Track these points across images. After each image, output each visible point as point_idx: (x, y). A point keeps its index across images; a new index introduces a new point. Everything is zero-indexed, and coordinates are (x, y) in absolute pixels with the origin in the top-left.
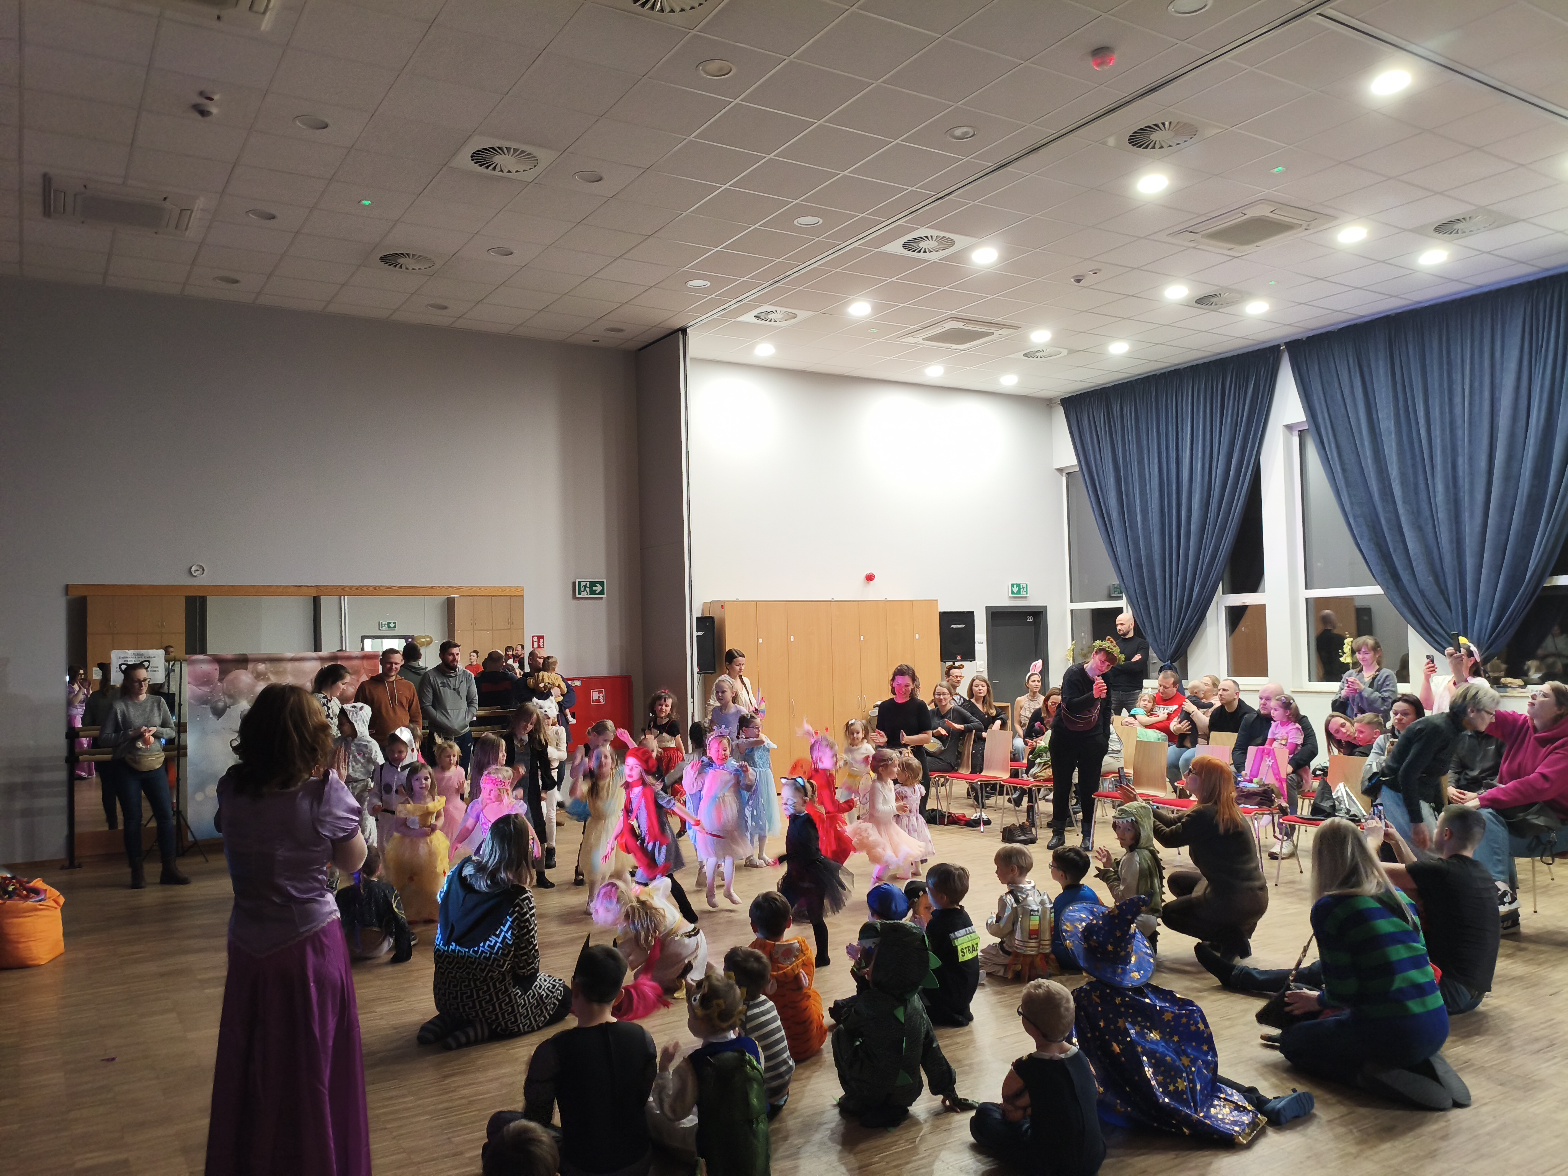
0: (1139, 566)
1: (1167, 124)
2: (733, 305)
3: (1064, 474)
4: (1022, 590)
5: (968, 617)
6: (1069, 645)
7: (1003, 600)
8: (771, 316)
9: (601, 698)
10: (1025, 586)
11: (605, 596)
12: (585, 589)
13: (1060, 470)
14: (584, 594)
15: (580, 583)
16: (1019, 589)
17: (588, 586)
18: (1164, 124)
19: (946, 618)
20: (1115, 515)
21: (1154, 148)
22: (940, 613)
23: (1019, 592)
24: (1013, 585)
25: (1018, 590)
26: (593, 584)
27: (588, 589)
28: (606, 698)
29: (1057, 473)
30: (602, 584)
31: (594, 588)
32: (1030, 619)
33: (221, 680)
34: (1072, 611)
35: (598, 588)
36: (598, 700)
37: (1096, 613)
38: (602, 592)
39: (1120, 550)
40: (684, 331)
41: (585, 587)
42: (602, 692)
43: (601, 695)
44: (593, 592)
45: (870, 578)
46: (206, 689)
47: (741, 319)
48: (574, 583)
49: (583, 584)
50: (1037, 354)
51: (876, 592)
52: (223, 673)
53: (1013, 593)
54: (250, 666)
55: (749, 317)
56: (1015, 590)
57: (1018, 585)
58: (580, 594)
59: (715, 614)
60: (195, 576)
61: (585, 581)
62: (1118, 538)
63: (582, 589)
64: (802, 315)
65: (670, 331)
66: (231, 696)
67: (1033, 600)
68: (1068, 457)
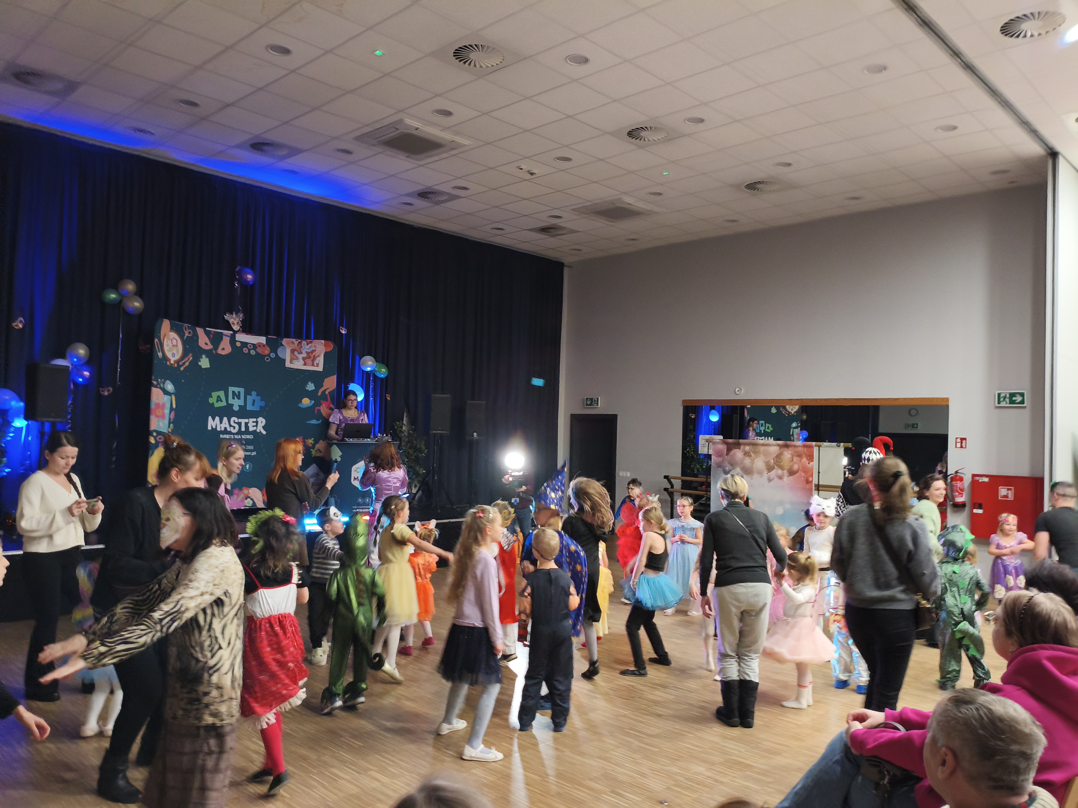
9: (1010, 495)
11: (1025, 405)
12: (1004, 399)
14: (1003, 404)
15: (999, 395)
17: (1008, 396)
26: (1012, 395)
27: (1008, 400)
28: (1015, 495)
30: (1022, 395)
31: (1014, 399)
33: (727, 454)
35: (1019, 399)
36: (1006, 496)
38: (1022, 402)
40: (1053, 154)
41: (1005, 397)
42: (1010, 489)
43: (1010, 492)
44: (1012, 402)
46: (721, 459)
48: (994, 395)
49: (1003, 395)
52: (729, 450)
54: (742, 447)
58: (999, 403)
60: (738, 394)
61: (1005, 392)
63: (1002, 400)
66: (732, 465)
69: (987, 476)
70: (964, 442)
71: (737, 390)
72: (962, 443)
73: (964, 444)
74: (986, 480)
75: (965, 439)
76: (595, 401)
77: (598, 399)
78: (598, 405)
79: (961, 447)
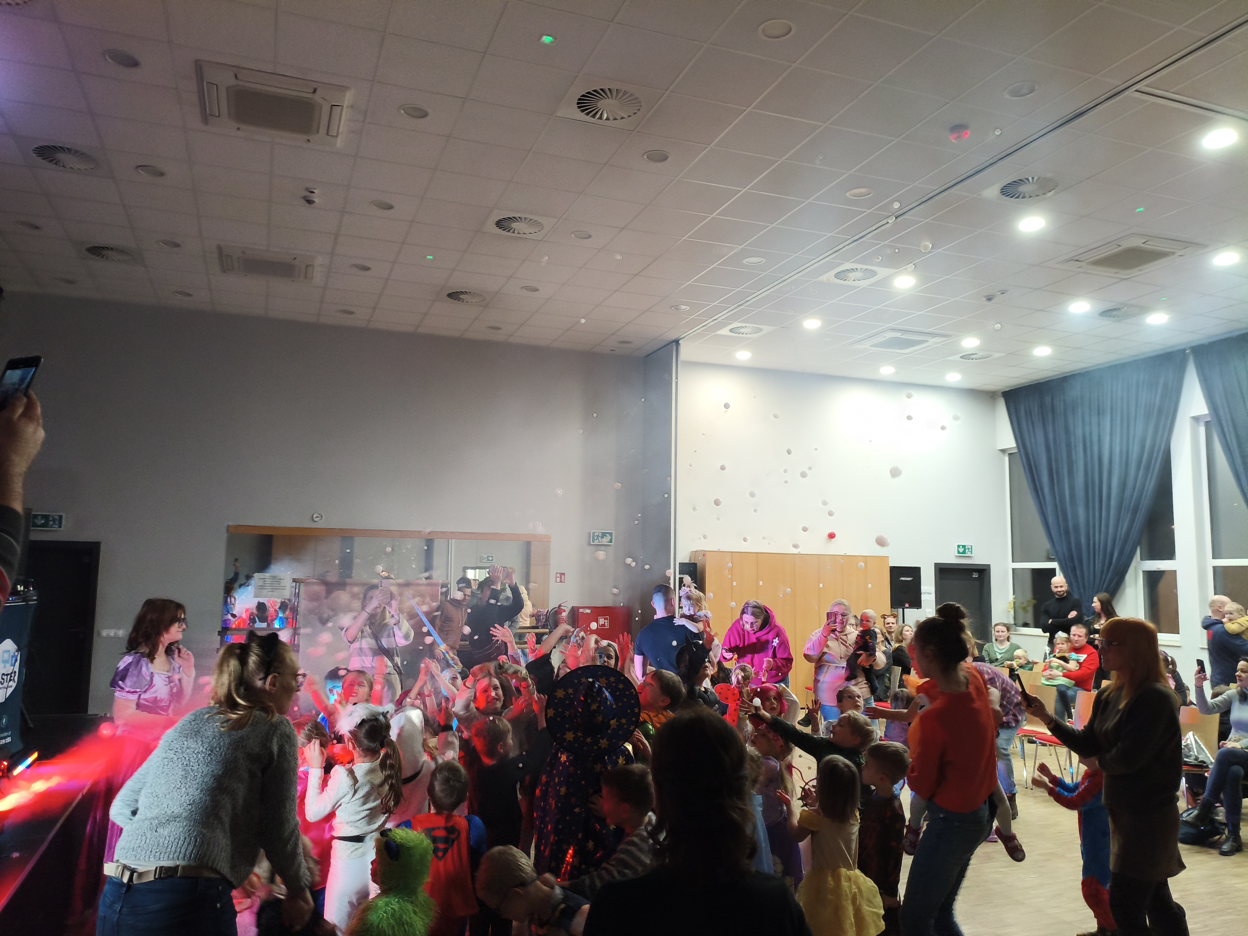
0: (1067, 533)
1: (1030, 179)
2: (710, 322)
3: (1007, 455)
4: (967, 551)
5: (915, 572)
6: (1011, 597)
7: (951, 558)
8: (742, 330)
9: (607, 624)
10: (970, 547)
11: (613, 543)
12: (597, 538)
13: (1003, 451)
14: (597, 543)
15: (594, 533)
16: (965, 549)
17: (600, 535)
18: (1027, 179)
19: (896, 572)
20: (1047, 490)
21: (1023, 197)
22: (890, 567)
23: (964, 552)
24: (959, 546)
25: (963, 550)
26: (603, 534)
28: (611, 624)
29: (1000, 453)
30: (611, 534)
31: (605, 538)
32: (975, 575)
33: (326, 598)
34: (1013, 569)
35: (608, 537)
36: (604, 625)
37: (1035, 572)
38: (611, 541)
39: (1051, 519)
40: (677, 342)
41: (598, 536)
42: (607, 619)
43: (606, 621)
45: (832, 536)
46: (315, 604)
47: (720, 332)
48: (590, 534)
49: (596, 534)
50: (973, 357)
51: (836, 548)
52: (329, 592)
53: (959, 552)
54: (348, 588)
55: (725, 331)
56: (961, 550)
57: (964, 546)
58: (593, 542)
59: (699, 560)
60: (316, 522)
61: (598, 532)
62: (1049, 509)
63: (595, 538)
64: (766, 329)
65: (667, 342)
66: (333, 610)
67: (978, 559)
68: (1009, 441)
69: (589, 608)
70: (563, 576)
71: (315, 516)
72: (561, 577)
73: (563, 579)
74: (588, 611)
75: (564, 574)
76: (54, 520)
77: (61, 517)
78: (60, 527)
79: (561, 581)
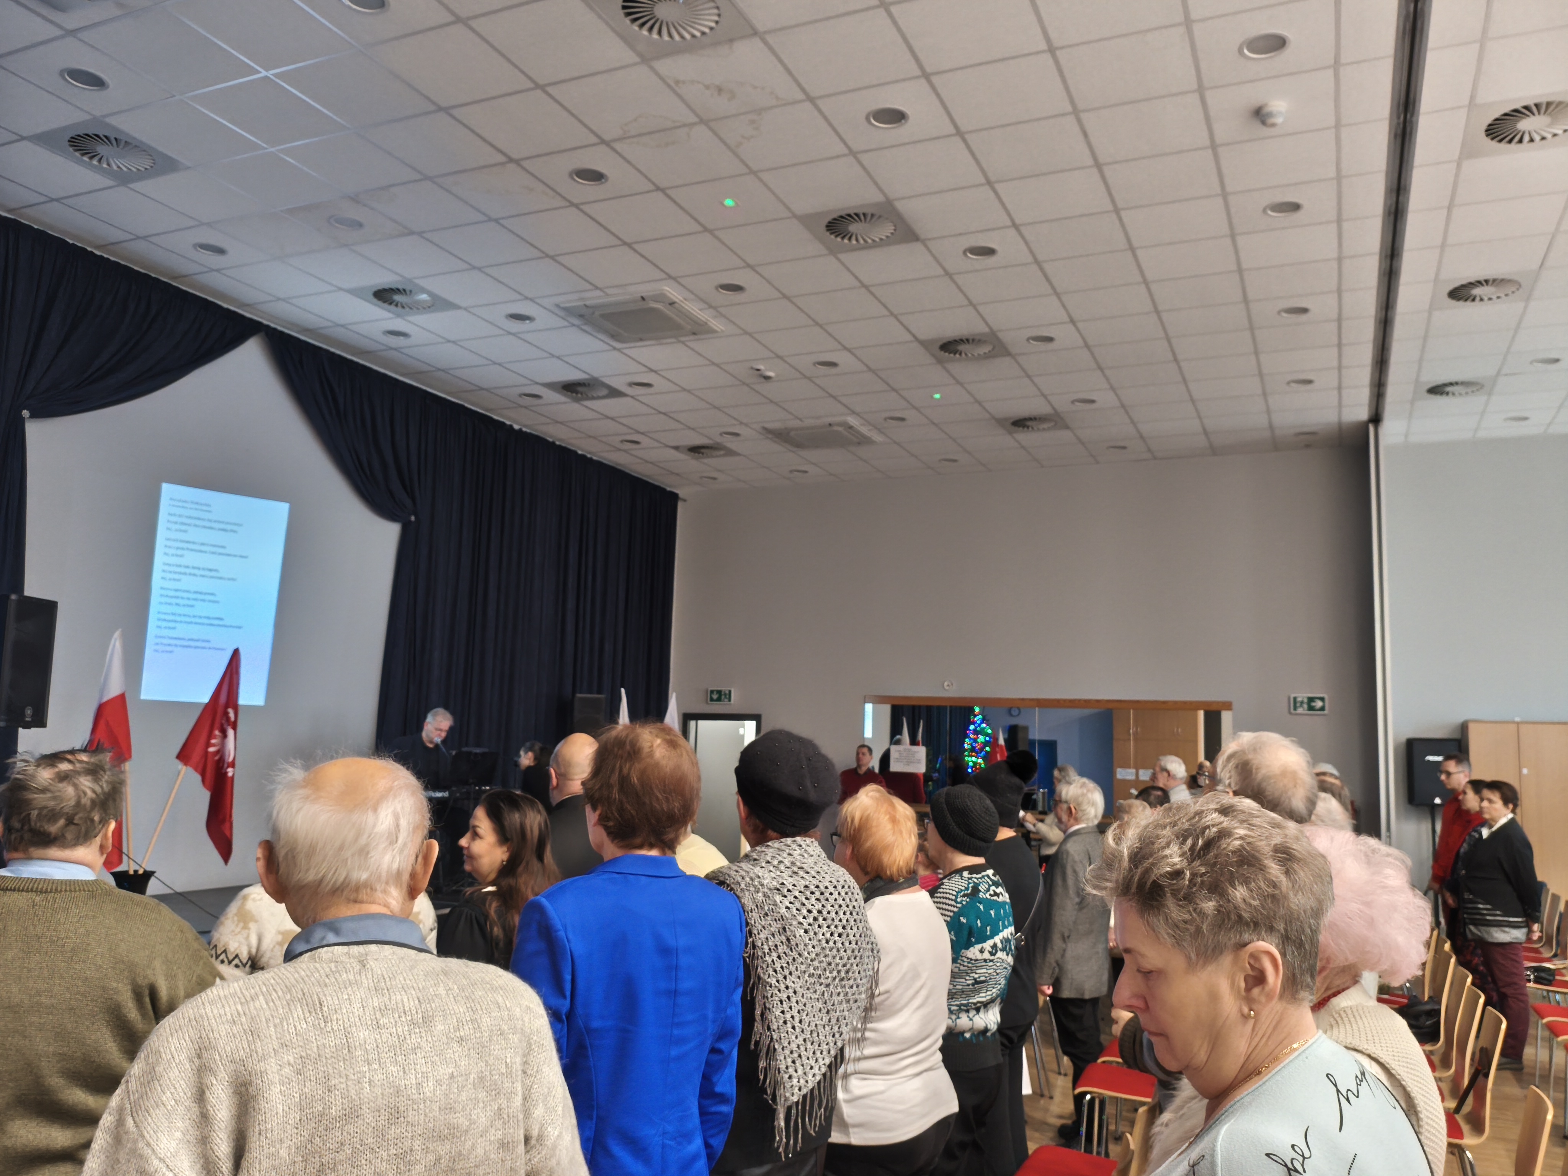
8: (1449, 389)
11: (1326, 712)
12: (1302, 704)
17: (1306, 700)
26: (1311, 700)
27: (1305, 706)
30: (1322, 699)
35: (1319, 704)
40: (1375, 421)
41: (1302, 702)
44: (1311, 708)
49: (1299, 699)
58: (1295, 709)
60: (947, 690)
61: (1302, 696)
63: (1298, 705)
71: (946, 684)
76: (725, 694)
77: (730, 692)
78: (730, 700)
